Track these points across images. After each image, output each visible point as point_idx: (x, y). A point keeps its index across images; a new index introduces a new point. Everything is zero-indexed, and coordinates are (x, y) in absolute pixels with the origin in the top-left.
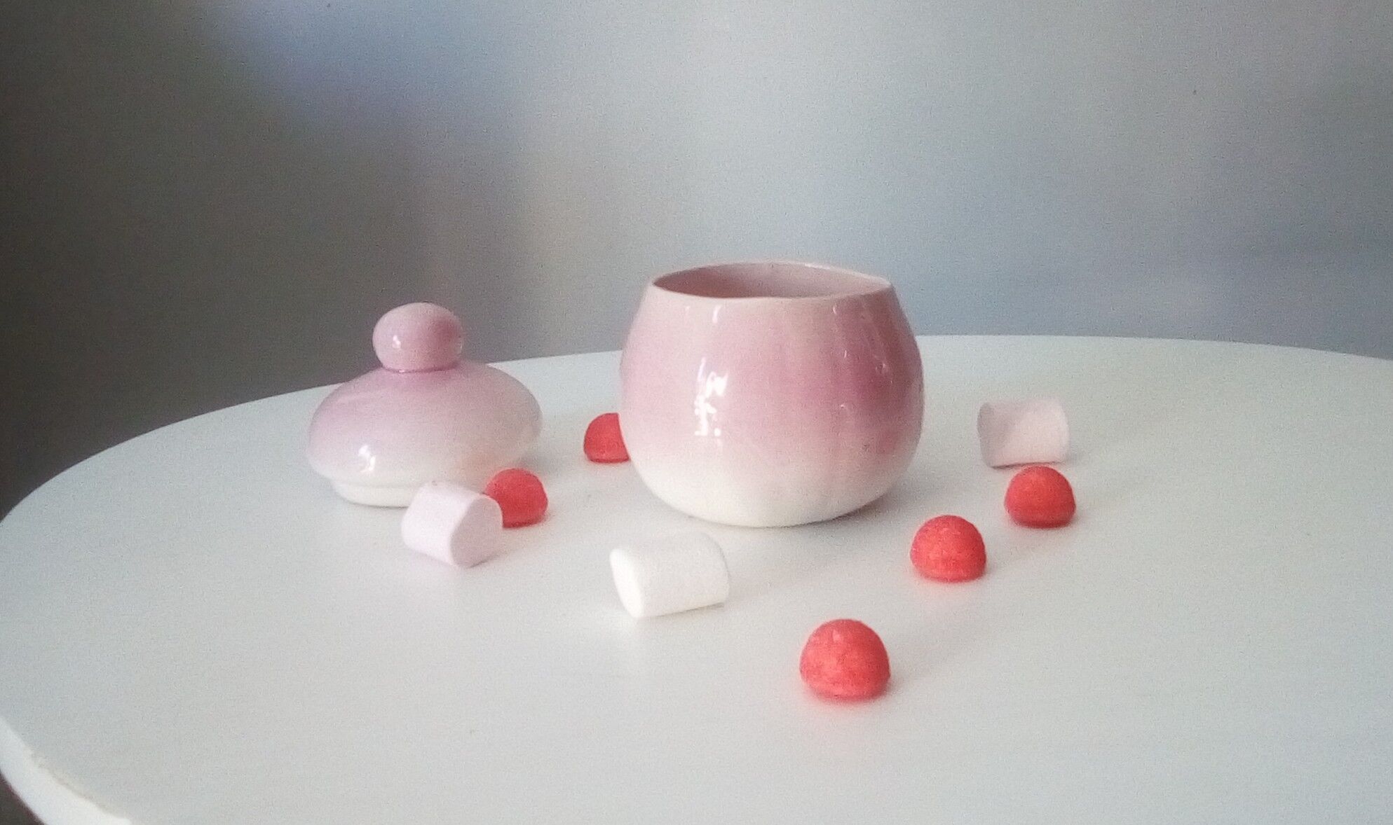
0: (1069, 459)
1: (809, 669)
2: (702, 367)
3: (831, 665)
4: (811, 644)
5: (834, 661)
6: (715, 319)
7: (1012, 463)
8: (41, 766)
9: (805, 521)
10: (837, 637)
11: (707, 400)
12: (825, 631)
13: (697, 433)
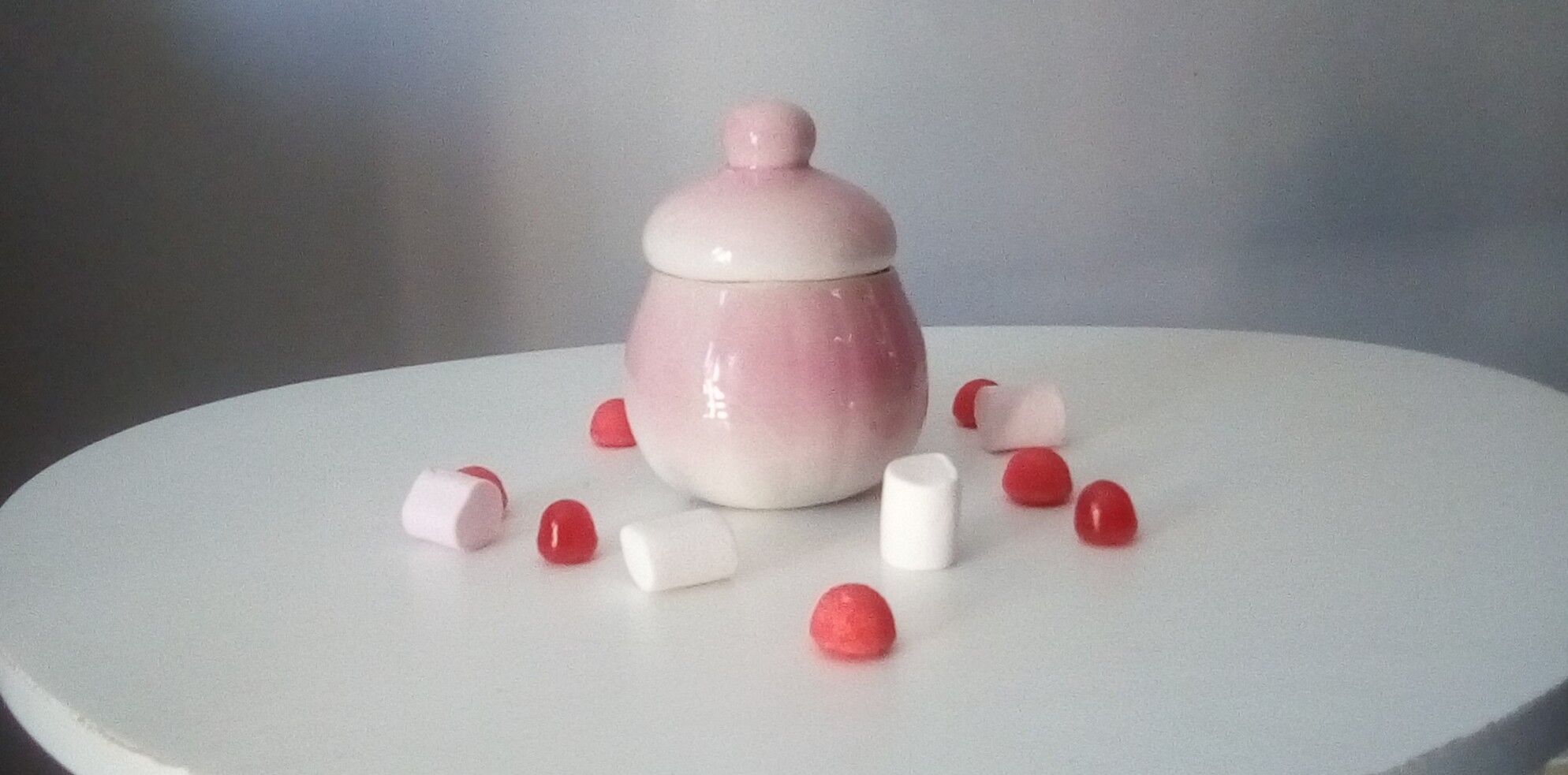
0: (1067, 443)
1: (820, 629)
2: (709, 353)
3: (840, 624)
4: (821, 605)
5: (843, 622)
6: (722, 301)
7: (1007, 448)
8: (90, 728)
9: (813, 503)
10: (846, 599)
11: (715, 384)
12: (834, 593)
13: (705, 416)
